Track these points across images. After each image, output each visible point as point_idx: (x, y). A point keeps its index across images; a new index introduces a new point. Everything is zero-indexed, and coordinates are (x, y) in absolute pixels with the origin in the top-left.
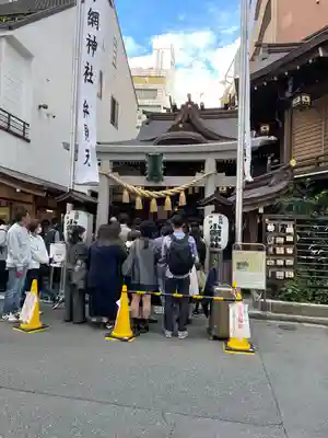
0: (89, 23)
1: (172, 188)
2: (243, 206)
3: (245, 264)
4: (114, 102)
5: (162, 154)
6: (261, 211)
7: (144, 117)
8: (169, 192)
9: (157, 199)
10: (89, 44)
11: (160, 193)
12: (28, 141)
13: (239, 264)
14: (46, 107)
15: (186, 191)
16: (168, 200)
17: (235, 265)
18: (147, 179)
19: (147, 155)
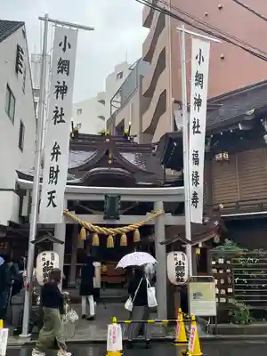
1: (127, 225)
4: (22, 125)
5: (120, 196)
8: (125, 229)
9: (114, 236)
11: (116, 230)
13: (195, 295)
15: (140, 228)
16: (124, 236)
17: (191, 296)
18: (105, 218)
19: (106, 196)
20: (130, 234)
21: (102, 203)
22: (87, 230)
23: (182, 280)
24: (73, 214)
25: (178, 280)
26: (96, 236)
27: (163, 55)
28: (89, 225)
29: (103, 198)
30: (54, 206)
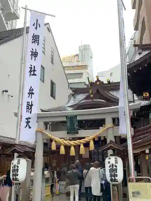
0: (33, 42)
1: (84, 138)
2: (133, 149)
3: (138, 193)
4: (52, 84)
5: (76, 116)
6: (147, 151)
7: (71, 92)
8: (82, 141)
9: (74, 146)
10: (32, 55)
11: (76, 142)
13: (133, 193)
14: (7, 91)
15: (94, 139)
16: (82, 146)
17: (130, 194)
18: (68, 133)
19: (66, 117)
20: (87, 145)
23: (115, 180)
25: (112, 180)
26: (62, 147)
28: (57, 139)
29: (64, 119)
30: (30, 128)
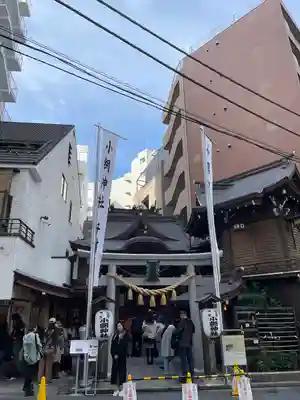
1: (164, 287)
5: (159, 261)
8: (163, 290)
9: (155, 296)
12: (33, 246)
13: (227, 346)
14: (46, 218)
15: (176, 289)
16: (164, 297)
17: (224, 348)
18: (147, 280)
19: (147, 261)
20: (169, 294)
21: (144, 268)
22: (133, 291)
23: (216, 334)
24: (120, 278)
25: (212, 334)
26: (141, 297)
27: (180, 145)
28: (135, 287)
29: (144, 264)
